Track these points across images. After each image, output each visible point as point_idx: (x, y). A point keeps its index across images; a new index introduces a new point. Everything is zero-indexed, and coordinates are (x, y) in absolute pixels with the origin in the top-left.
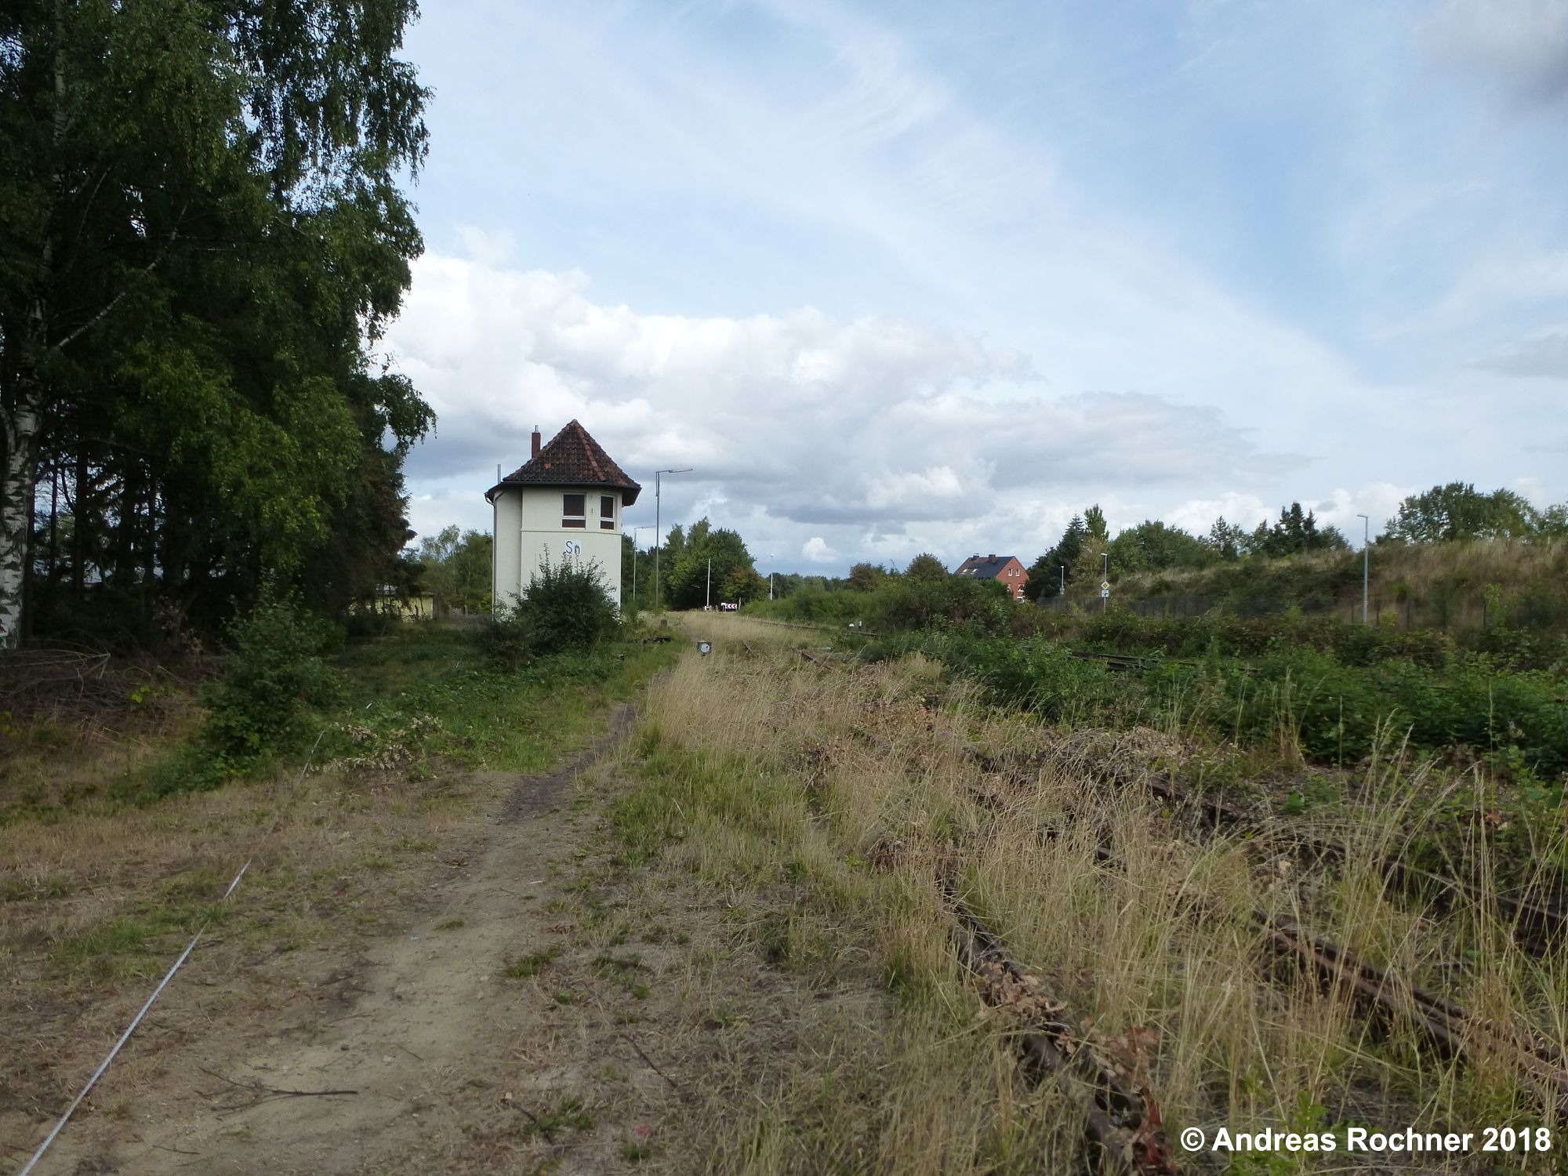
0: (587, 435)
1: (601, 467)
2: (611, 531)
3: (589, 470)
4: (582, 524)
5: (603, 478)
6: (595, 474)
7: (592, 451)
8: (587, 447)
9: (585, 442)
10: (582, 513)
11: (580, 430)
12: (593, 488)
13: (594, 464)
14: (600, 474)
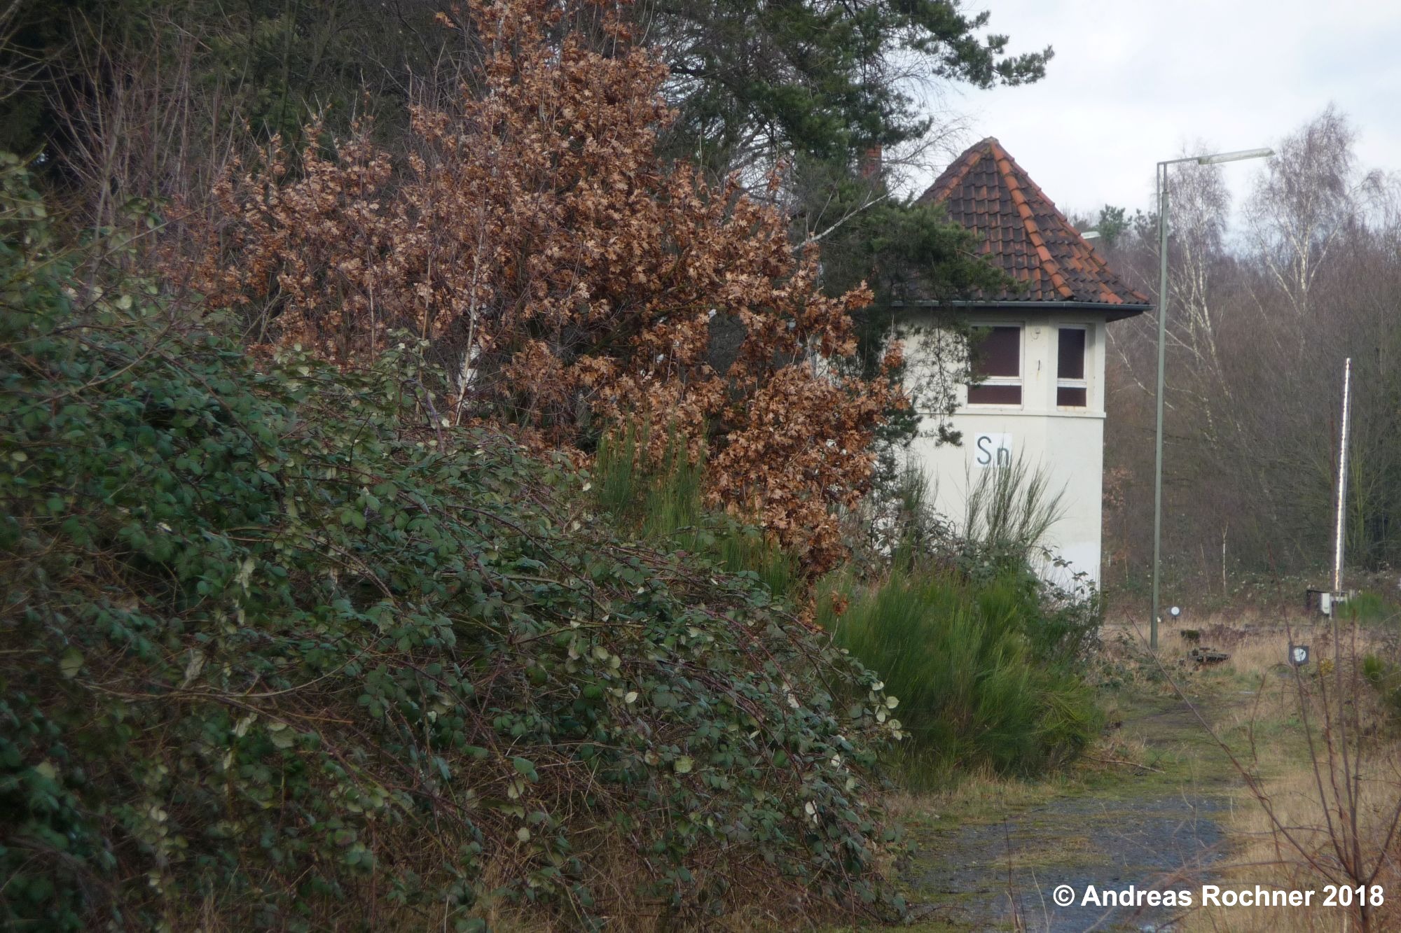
0: (1020, 176)
1: (1057, 259)
2: (1078, 409)
3: (1031, 269)
4: (1012, 395)
5: (1066, 291)
6: (1046, 282)
7: (1037, 218)
8: (1026, 211)
9: (1019, 197)
10: (1013, 370)
11: (1006, 168)
12: (1040, 314)
13: (1044, 254)
14: (1059, 280)
